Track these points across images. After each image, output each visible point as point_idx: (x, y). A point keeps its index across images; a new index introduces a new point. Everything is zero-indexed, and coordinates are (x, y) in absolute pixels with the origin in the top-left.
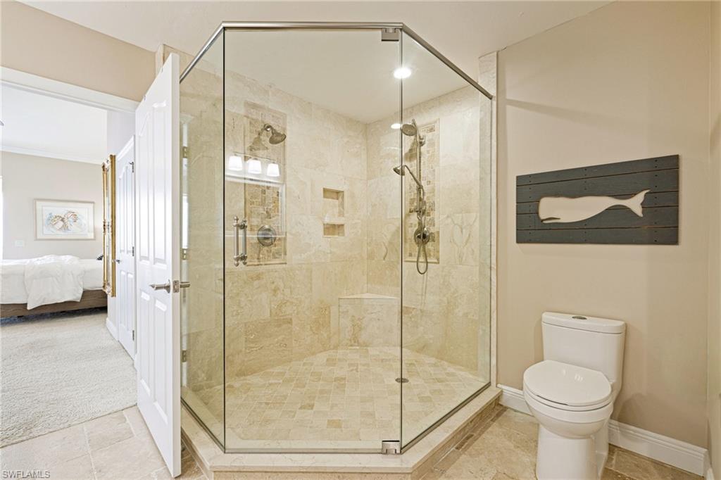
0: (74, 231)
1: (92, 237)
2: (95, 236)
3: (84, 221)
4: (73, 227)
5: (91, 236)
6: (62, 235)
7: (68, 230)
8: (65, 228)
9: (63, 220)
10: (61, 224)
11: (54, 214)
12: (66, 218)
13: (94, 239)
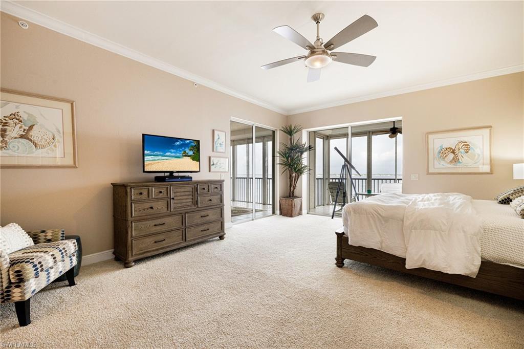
0: (467, 163)
1: (488, 171)
2: (491, 169)
3: (478, 151)
4: (465, 159)
5: (487, 169)
6: (451, 168)
7: (459, 162)
8: (455, 160)
9: (453, 152)
10: (451, 156)
11: (445, 146)
12: (456, 149)
13: (491, 173)
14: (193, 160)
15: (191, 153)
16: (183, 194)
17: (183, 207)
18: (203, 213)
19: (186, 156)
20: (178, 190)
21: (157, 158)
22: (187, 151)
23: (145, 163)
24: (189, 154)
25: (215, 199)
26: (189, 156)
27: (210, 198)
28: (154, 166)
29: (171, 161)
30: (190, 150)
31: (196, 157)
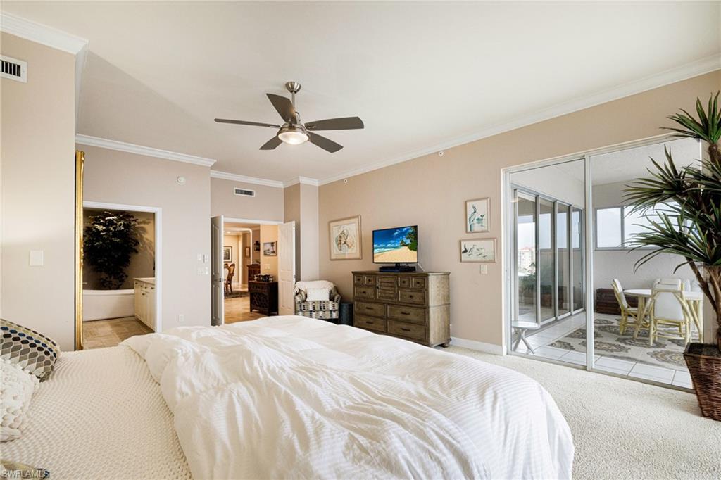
14: (411, 249)
15: (408, 242)
16: (386, 284)
17: (386, 297)
18: (405, 310)
19: (403, 245)
20: (383, 280)
21: (381, 250)
22: (405, 239)
23: (375, 255)
24: (407, 243)
25: (417, 298)
26: (406, 246)
27: (412, 294)
28: (379, 258)
29: (390, 252)
30: (407, 238)
31: (414, 246)
